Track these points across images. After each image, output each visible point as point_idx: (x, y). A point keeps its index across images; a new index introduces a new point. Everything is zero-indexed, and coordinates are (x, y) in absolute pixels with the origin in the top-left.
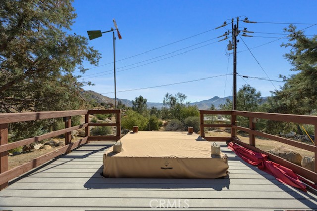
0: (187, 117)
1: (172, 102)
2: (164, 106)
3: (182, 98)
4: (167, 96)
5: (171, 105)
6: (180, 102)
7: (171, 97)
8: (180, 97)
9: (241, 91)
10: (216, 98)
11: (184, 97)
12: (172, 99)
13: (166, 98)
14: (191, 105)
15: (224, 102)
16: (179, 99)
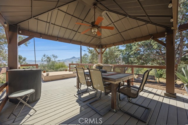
0: (59, 68)
1: (48, 60)
2: (42, 63)
3: (55, 58)
4: (44, 56)
5: (48, 61)
6: (53, 60)
7: (47, 57)
8: (54, 57)
9: (84, 56)
10: (74, 57)
11: (56, 57)
12: (48, 58)
13: (43, 57)
14: (61, 62)
15: (77, 60)
16: (53, 58)
